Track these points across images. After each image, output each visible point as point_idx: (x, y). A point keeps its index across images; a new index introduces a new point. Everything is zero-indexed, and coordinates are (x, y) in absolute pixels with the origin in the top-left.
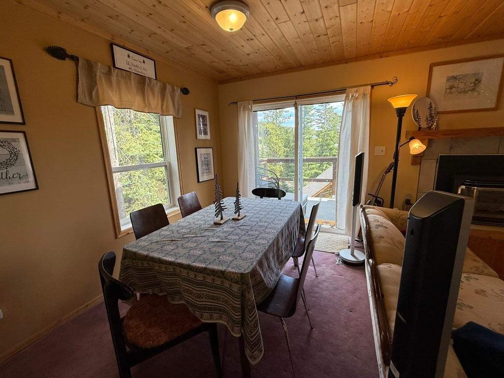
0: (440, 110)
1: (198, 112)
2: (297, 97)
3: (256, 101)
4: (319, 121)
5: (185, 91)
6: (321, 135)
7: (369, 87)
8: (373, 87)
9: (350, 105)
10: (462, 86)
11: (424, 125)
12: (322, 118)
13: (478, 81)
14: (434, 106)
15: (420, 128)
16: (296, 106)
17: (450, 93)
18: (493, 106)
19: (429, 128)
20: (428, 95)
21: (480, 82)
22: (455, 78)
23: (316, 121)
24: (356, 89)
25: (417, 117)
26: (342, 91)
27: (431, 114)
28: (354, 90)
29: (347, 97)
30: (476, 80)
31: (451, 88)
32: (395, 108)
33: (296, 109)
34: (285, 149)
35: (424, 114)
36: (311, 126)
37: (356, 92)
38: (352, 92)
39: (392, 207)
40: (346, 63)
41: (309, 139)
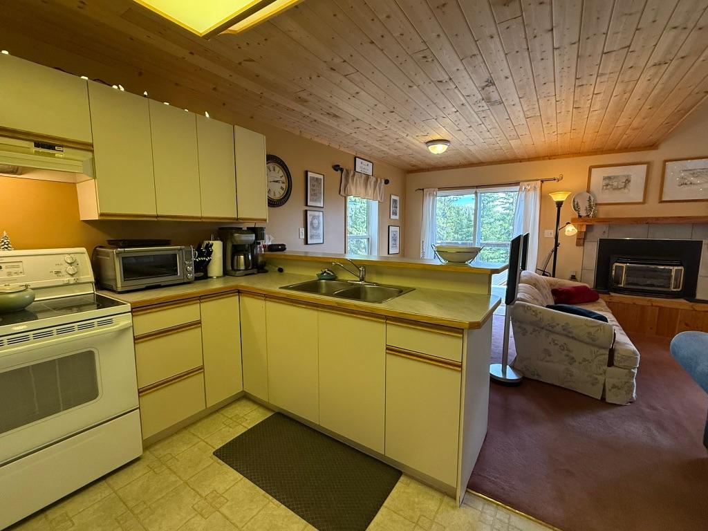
0: (599, 202)
1: (393, 197)
2: (477, 187)
3: (440, 189)
4: (505, 201)
5: (387, 182)
6: (508, 218)
7: (539, 182)
8: (542, 181)
9: (523, 194)
10: (615, 184)
11: (583, 213)
12: (509, 196)
13: (628, 181)
14: (592, 199)
15: (580, 216)
16: (476, 193)
17: (606, 189)
18: (641, 201)
19: (588, 216)
20: (588, 191)
21: (629, 181)
22: (609, 178)
23: (502, 200)
24: (528, 183)
25: (576, 207)
26: (517, 184)
27: (590, 206)
28: (526, 183)
29: (521, 189)
30: (627, 180)
31: (607, 185)
32: (555, 200)
33: (476, 196)
34: (456, 236)
35: (583, 205)
36: (494, 207)
37: (528, 185)
38: (524, 185)
39: (554, 276)
40: (520, 162)
41: (490, 224)
